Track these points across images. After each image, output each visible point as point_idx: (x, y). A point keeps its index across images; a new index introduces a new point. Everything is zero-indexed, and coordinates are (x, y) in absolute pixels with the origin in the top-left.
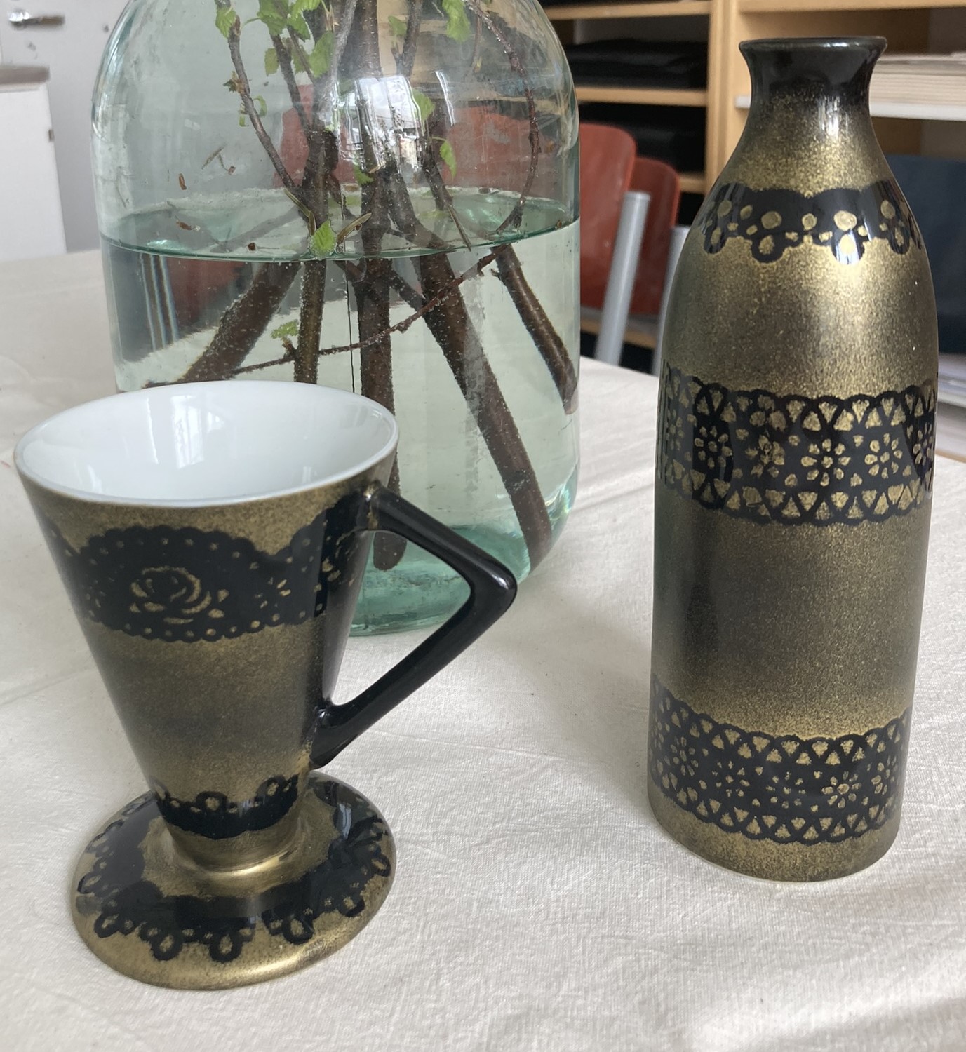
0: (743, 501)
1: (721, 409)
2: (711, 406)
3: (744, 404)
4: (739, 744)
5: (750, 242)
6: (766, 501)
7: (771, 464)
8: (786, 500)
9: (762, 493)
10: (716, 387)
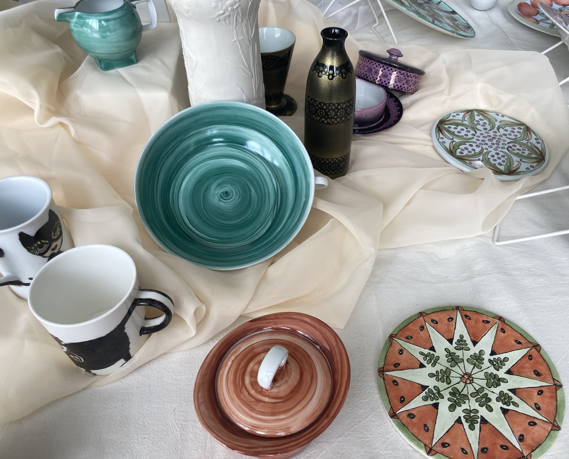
0: (327, 122)
1: (323, 106)
2: (321, 106)
3: (327, 105)
4: (326, 161)
5: (327, 76)
6: (331, 121)
7: (332, 115)
8: (335, 120)
9: (331, 120)
10: (322, 102)
